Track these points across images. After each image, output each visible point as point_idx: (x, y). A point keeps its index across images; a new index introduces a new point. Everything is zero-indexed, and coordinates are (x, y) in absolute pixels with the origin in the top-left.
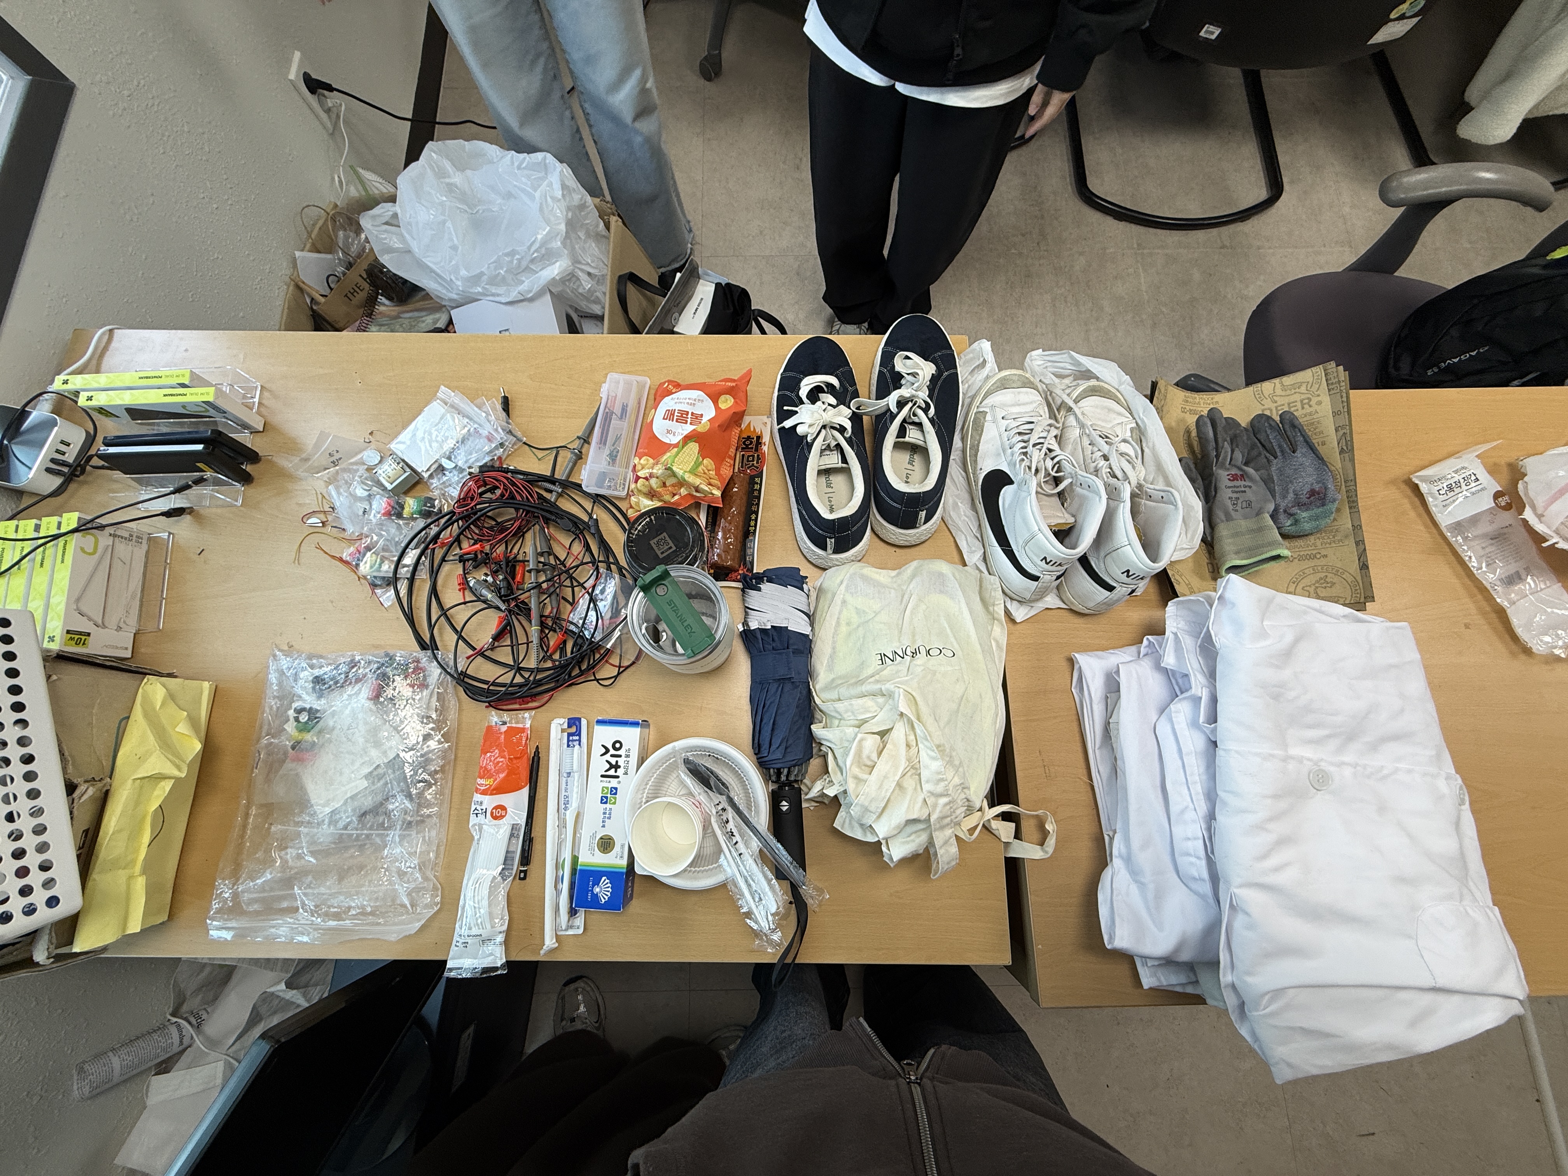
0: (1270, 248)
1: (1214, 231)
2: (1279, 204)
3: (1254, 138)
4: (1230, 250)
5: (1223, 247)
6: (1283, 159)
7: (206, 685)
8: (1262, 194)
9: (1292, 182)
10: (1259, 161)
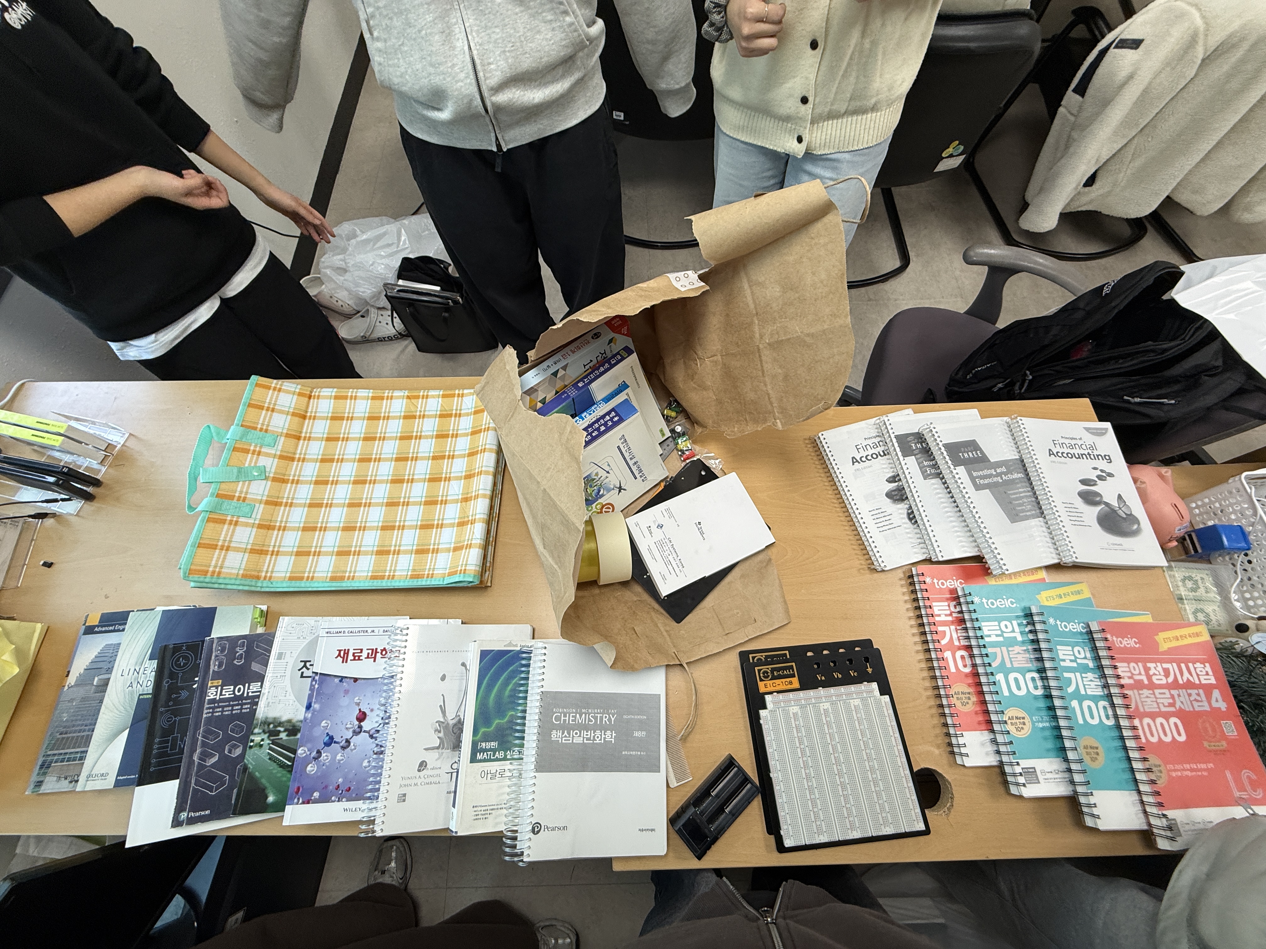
0: (903, 300)
1: (863, 290)
2: (909, 269)
3: (890, 228)
4: (874, 302)
5: (870, 300)
6: (909, 240)
7: (39, 626)
8: (897, 264)
9: (917, 256)
10: (894, 242)
